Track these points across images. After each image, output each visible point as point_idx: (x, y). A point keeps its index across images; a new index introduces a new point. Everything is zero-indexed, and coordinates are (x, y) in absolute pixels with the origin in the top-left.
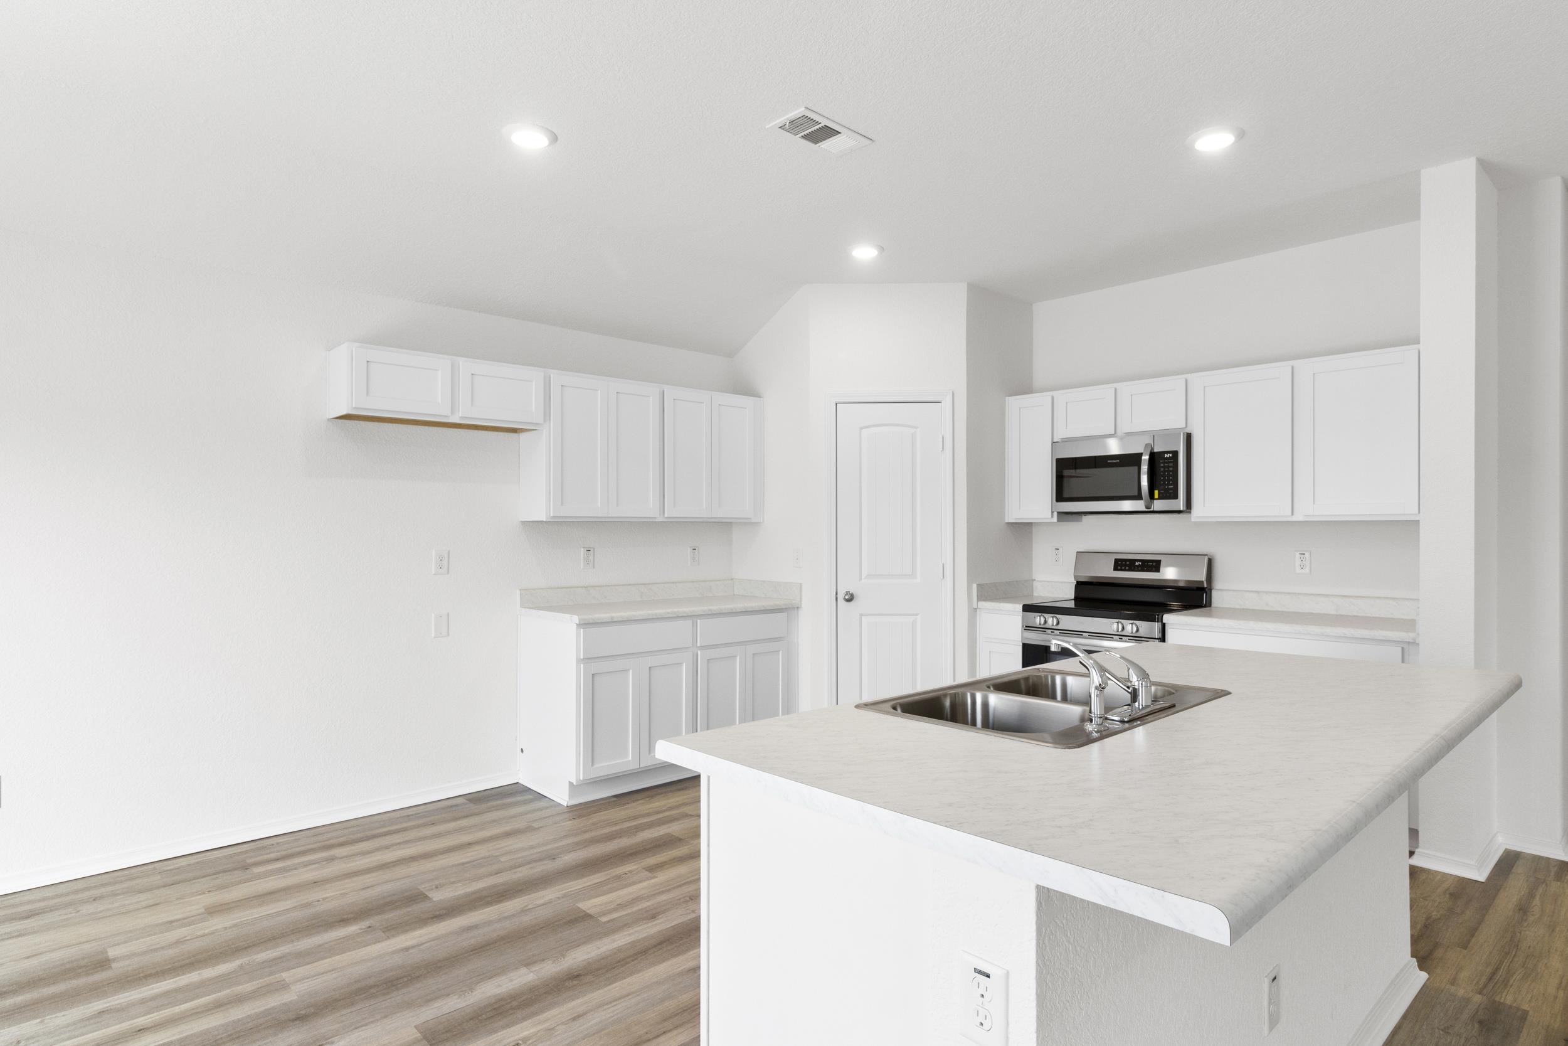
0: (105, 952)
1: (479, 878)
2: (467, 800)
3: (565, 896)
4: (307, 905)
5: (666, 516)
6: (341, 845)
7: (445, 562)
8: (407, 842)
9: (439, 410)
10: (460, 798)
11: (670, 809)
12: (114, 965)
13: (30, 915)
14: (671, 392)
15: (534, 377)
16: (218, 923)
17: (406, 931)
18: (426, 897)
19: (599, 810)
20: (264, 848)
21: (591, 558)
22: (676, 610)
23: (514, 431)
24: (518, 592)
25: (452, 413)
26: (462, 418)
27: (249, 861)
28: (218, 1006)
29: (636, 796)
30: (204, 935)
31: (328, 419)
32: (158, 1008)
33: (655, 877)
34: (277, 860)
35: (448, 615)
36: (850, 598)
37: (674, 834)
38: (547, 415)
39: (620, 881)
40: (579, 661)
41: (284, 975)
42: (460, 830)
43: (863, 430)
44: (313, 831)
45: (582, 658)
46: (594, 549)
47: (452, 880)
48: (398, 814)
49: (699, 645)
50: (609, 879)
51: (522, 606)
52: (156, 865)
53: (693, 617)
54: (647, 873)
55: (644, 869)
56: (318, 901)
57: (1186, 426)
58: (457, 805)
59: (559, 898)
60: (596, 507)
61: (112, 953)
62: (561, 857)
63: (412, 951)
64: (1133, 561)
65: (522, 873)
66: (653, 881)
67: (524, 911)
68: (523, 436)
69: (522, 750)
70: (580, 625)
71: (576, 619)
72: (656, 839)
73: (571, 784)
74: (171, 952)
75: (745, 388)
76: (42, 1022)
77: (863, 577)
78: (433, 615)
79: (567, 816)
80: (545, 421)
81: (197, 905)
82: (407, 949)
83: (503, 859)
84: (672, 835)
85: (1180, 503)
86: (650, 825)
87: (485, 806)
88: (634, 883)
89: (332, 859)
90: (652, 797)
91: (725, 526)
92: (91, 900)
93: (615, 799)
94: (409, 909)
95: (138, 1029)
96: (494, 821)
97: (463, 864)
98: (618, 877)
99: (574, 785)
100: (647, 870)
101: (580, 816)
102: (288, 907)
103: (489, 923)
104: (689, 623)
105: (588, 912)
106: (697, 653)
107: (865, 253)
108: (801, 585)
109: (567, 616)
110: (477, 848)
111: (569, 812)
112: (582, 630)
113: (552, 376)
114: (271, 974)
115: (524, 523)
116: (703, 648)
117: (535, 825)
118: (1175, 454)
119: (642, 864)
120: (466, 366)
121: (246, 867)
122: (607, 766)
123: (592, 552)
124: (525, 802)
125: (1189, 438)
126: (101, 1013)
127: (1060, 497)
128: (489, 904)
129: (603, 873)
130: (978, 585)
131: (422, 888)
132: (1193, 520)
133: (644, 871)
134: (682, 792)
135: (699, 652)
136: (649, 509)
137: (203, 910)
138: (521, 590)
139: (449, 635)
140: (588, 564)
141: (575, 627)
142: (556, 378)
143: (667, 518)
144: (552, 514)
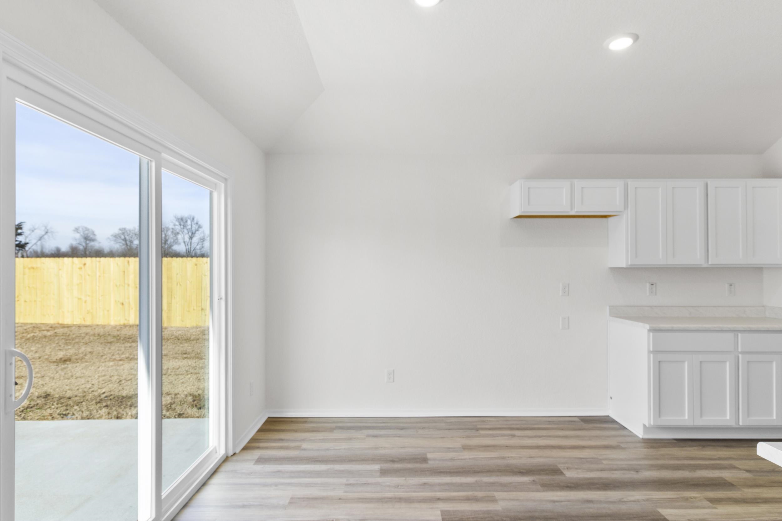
0: (426, 455)
1: (591, 470)
2: (580, 419)
3: (647, 500)
4: (503, 458)
5: (710, 263)
6: (518, 429)
7: (567, 289)
8: (550, 436)
9: (563, 208)
10: (576, 418)
11: (719, 459)
12: (429, 462)
13: (402, 429)
14: (712, 183)
15: (618, 185)
16: (467, 455)
17: (552, 490)
18: (562, 473)
19: (664, 447)
20: (484, 421)
22: (721, 326)
23: (605, 217)
24: (608, 308)
25: (571, 209)
26: (577, 212)
27: (479, 427)
28: (468, 499)
29: (690, 443)
30: (462, 459)
31: (511, 218)
32: (445, 490)
33: (715, 508)
34: (490, 429)
35: (569, 317)
37: (727, 479)
38: (626, 206)
39: (688, 503)
40: (649, 352)
41: (496, 494)
42: (577, 437)
44: (504, 418)
45: (651, 350)
46: (656, 283)
47: (576, 467)
48: (544, 419)
49: (740, 350)
50: (678, 498)
51: (610, 315)
52: (444, 418)
53: (735, 331)
54: (708, 502)
55: (706, 499)
56: (509, 457)
58: (574, 421)
59: (643, 500)
60: (658, 259)
61: (429, 456)
62: (642, 472)
63: (557, 504)
65: (617, 475)
66: (714, 510)
67: (621, 501)
68: (610, 219)
69: (611, 398)
70: (650, 330)
71: (647, 326)
72: (712, 479)
73: (644, 426)
74: (449, 464)
76: (406, 479)
78: (560, 317)
79: (643, 444)
80: (625, 209)
81: (459, 442)
82: (554, 502)
83: (604, 462)
84: (725, 480)
86: (706, 467)
87: (591, 425)
88: (698, 507)
89: (514, 436)
90: (704, 446)
91: (757, 269)
92: (422, 428)
93: (675, 441)
94: (554, 477)
95: (438, 498)
96: (597, 436)
97: (581, 458)
98: (686, 499)
99: (647, 427)
100: (708, 501)
101: (652, 447)
102: (495, 456)
103: (600, 502)
104: (731, 335)
105: (666, 517)
106: (738, 357)
109: (641, 324)
110: (588, 450)
111: (644, 443)
112: (652, 333)
113: (629, 183)
114: (489, 491)
115: (611, 268)
116: (743, 353)
117: (622, 445)
119: (704, 495)
121: (477, 430)
122: (670, 419)
123: (654, 286)
124: (614, 429)
126: (425, 484)
128: (599, 489)
129: (673, 493)
131: (561, 466)
133: (705, 500)
134: (729, 449)
135: (740, 356)
136: (697, 259)
137: (461, 446)
138: (610, 306)
139: (569, 328)
140: (652, 293)
141: (646, 331)
142: (631, 183)
143: (711, 265)
144: (629, 263)
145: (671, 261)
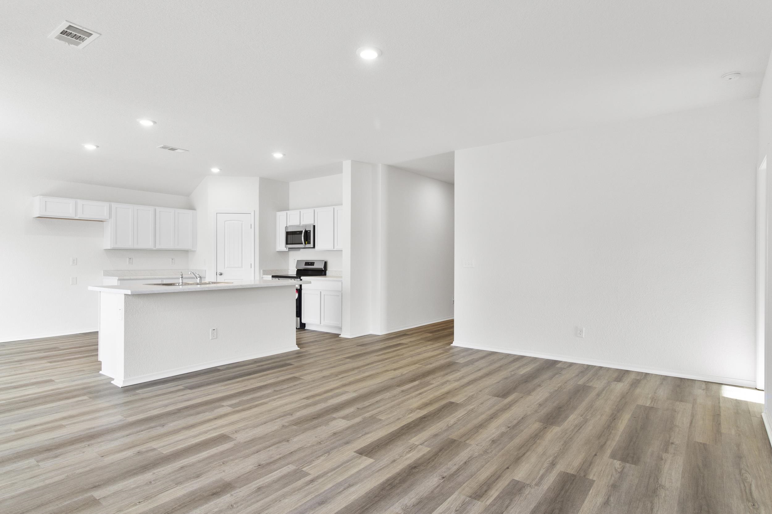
5: (156, 248)
7: (75, 261)
9: (71, 215)
10: (79, 334)
14: (158, 209)
15: (106, 205)
21: (131, 261)
23: (100, 221)
24: (103, 271)
25: (75, 215)
26: (79, 217)
31: (34, 218)
35: (77, 278)
36: (221, 274)
38: (110, 216)
43: (226, 222)
46: (132, 258)
51: (104, 275)
57: (314, 223)
58: (77, 335)
60: (129, 245)
64: (309, 263)
68: (103, 223)
70: (118, 280)
71: (117, 278)
75: (191, 208)
77: (226, 267)
78: (71, 278)
80: (109, 218)
85: (312, 245)
91: (186, 252)
107: (215, 170)
108: (206, 271)
109: (115, 277)
112: (119, 281)
113: (112, 205)
115: (105, 250)
118: (310, 231)
120: (80, 202)
125: (314, 226)
127: (287, 243)
130: (263, 270)
132: (316, 250)
136: (150, 245)
138: (104, 271)
139: (76, 284)
140: (130, 263)
141: (117, 280)
142: (114, 205)
143: (157, 249)
144: (112, 247)
145: (136, 247)
